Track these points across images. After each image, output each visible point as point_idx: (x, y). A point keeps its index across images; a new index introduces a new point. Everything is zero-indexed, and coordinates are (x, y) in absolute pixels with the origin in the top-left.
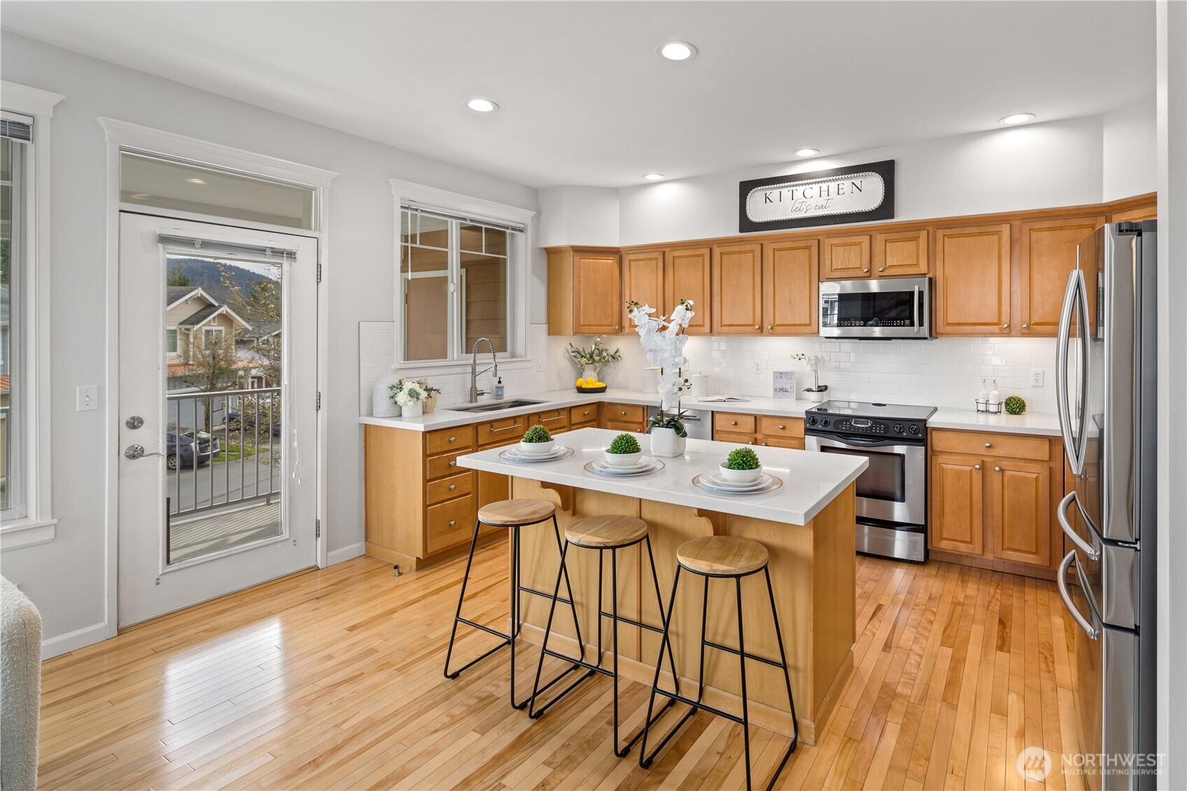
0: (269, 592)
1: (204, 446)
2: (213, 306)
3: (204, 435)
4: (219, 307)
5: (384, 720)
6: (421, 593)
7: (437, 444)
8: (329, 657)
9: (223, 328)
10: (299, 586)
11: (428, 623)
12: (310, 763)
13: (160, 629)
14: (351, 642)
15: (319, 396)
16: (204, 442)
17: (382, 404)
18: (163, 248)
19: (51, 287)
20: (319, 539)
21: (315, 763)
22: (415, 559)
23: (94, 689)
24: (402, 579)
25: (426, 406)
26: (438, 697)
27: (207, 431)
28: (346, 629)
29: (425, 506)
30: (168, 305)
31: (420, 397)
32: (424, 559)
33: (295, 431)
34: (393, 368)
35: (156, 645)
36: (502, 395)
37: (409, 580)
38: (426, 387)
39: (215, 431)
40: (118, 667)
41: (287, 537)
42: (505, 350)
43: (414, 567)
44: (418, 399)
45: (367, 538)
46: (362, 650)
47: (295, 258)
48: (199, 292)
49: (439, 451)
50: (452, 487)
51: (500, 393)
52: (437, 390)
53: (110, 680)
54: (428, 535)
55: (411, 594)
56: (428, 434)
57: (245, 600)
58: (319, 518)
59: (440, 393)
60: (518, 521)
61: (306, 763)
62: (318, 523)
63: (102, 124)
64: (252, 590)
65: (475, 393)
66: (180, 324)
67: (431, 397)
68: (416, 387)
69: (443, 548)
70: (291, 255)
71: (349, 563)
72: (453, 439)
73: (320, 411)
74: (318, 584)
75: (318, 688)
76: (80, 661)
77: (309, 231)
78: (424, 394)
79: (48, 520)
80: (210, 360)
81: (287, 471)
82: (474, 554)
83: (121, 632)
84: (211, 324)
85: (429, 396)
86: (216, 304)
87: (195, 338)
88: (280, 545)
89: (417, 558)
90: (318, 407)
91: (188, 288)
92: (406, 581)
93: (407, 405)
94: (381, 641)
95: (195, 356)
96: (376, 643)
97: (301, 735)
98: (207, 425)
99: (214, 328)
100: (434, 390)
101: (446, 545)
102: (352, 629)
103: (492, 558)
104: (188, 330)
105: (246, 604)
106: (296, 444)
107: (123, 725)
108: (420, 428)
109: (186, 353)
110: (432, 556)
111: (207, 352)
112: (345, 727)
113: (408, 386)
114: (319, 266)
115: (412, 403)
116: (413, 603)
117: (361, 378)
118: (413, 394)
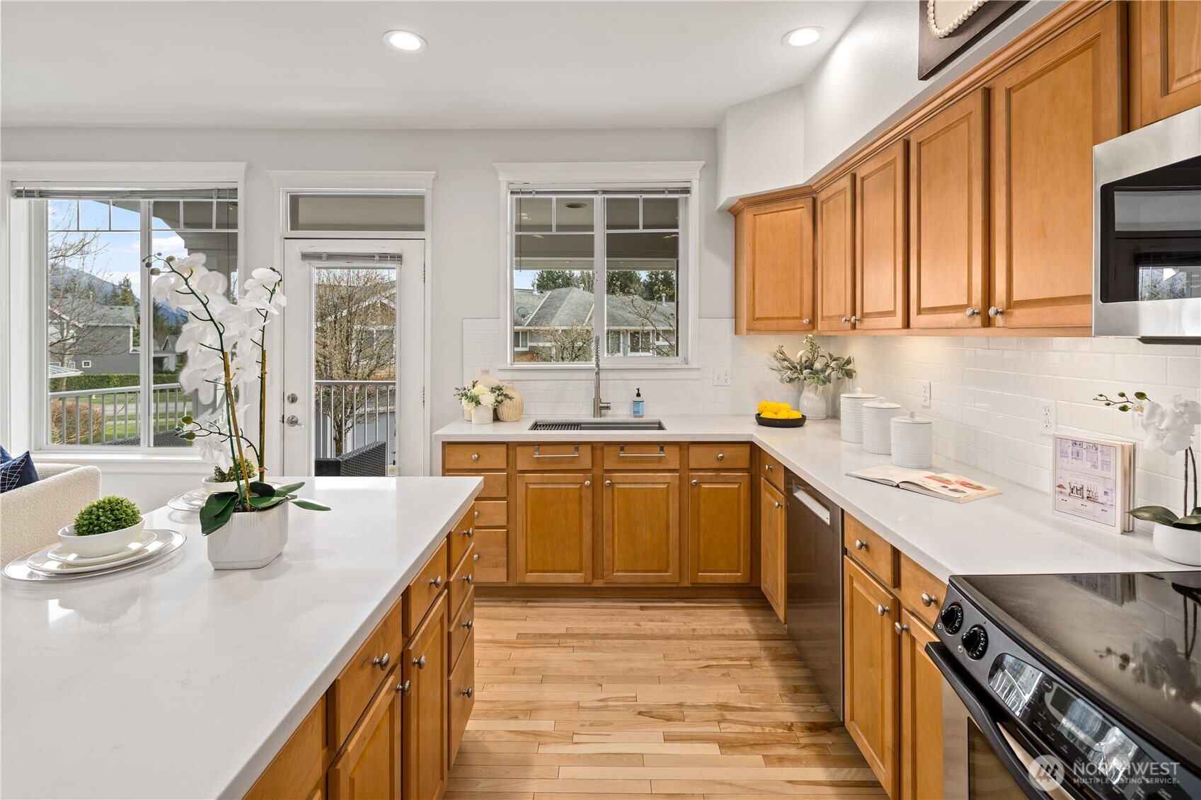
7: (458, 458)
15: (424, 391)
36: (640, 412)
47: (401, 260)
49: (459, 468)
50: (476, 513)
56: (447, 446)
63: (271, 176)
70: (394, 258)
72: (475, 456)
73: (424, 406)
77: (421, 233)
114: (424, 266)
117: (464, 377)
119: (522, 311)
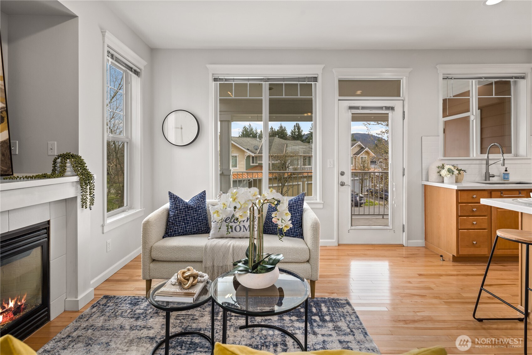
0: (385, 248)
1: (361, 199)
2: (364, 148)
3: (361, 195)
4: (365, 148)
5: (439, 321)
6: (455, 273)
7: (465, 197)
8: (410, 282)
9: (366, 156)
10: (396, 250)
11: (462, 288)
12: (403, 320)
13: (349, 248)
14: (419, 280)
15: (404, 170)
16: (361, 198)
17: (433, 175)
18: (350, 111)
19: (322, 128)
20: (404, 233)
21: (405, 322)
22: (452, 256)
23: (332, 259)
24: (444, 263)
25: (457, 179)
26: (469, 326)
27: (362, 194)
28: (417, 274)
29: (458, 229)
30: (352, 147)
31: (454, 173)
32: (457, 257)
33: (394, 184)
34: (439, 159)
35: (349, 253)
36: (508, 178)
37: (448, 264)
38: (458, 168)
39: (365, 195)
40: (338, 255)
41: (391, 228)
42: (510, 152)
43: (452, 259)
44: (453, 174)
45: (426, 239)
46: (425, 285)
47: (394, 110)
48: (359, 143)
49: (466, 202)
50: (475, 223)
51: (506, 177)
52: (464, 171)
53: (336, 258)
54: (459, 245)
55: (450, 271)
56: (459, 192)
57: (376, 248)
58: (404, 224)
59: (466, 172)
60: (529, 241)
61: (401, 319)
62: (403, 226)
63: (334, 71)
64: (379, 245)
65: (488, 176)
66: (354, 155)
67: (460, 174)
68: (452, 168)
69: (469, 255)
70: (392, 108)
71: (418, 248)
72: (475, 196)
73: (404, 176)
74: (404, 252)
75: (405, 292)
76: (329, 250)
77: (400, 97)
78: (456, 172)
79: (321, 202)
80: (363, 168)
81: (391, 201)
82: (491, 264)
83: (339, 245)
84: (362, 155)
85: (459, 173)
86: (364, 147)
87: (358, 160)
88: (388, 231)
89: (453, 255)
90: (404, 175)
91: (356, 142)
92: (447, 264)
93: (447, 176)
94: (435, 286)
95: (358, 166)
96: (432, 286)
97: (399, 307)
98: (362, 191)
99: (364, 156)
100: (462, 170)
101: (470, 253)
102: (420, 275)
103: (503, 271)
104: (356, 157)
105: (376, 250)
106: (394, 189)
107: (339, 274)
108: (455, 187)
109: (355, 165)
110: (461, 257)
111: (362, 165)
112: (418, 314)
113: (447, 167)
114: (404, 112)
115: (449, 176)
116: (452, 276)
117: (423, 163)
118: (450, 171)
119: (255, 147)
